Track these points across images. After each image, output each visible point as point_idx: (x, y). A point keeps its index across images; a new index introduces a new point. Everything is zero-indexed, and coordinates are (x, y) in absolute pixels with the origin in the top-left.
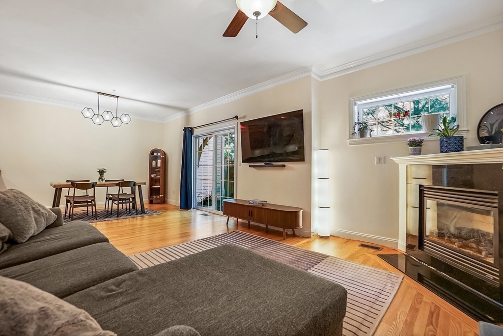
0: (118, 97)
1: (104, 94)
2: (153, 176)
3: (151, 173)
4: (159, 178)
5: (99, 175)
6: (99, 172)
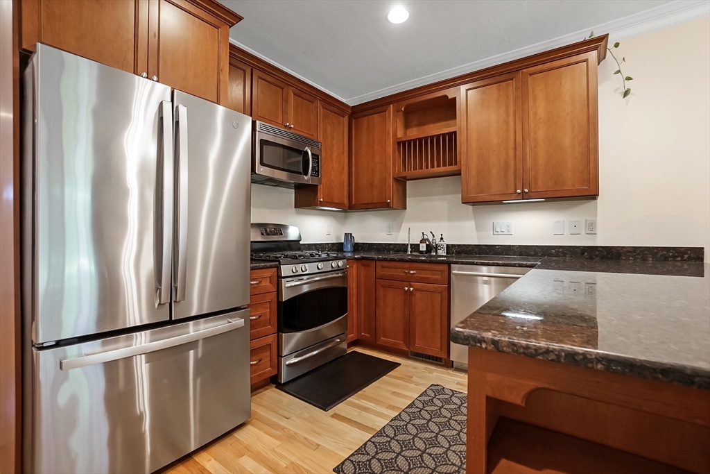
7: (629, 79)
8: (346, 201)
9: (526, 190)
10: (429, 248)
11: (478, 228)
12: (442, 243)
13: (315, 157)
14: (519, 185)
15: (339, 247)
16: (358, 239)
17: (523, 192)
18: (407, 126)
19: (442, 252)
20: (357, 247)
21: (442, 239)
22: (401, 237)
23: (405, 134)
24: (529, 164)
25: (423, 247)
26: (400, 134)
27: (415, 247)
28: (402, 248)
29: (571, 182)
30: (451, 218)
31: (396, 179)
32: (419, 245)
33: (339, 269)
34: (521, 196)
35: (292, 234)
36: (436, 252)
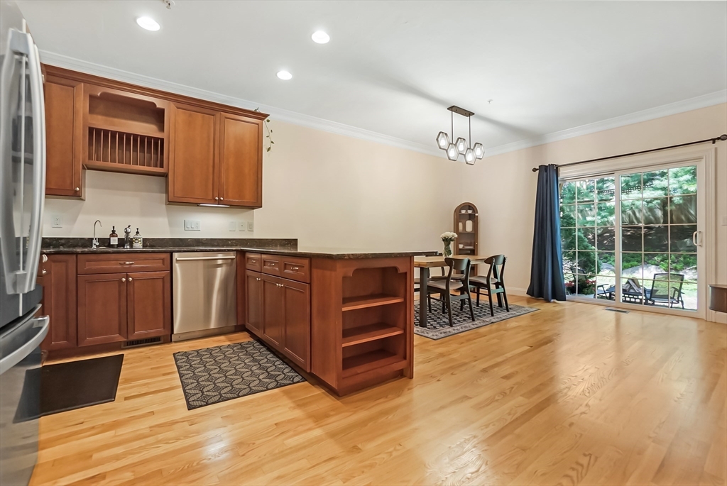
7: (272, 143)
9: (222, 199)
10: (122, 242)
11: (171, 224)
12: (138, 236)
14: (216, 194)
17: (219, 199)
19: (138, 246)
21: (138, 233)
24: (224, 179)
25: (114, 241)
27: (104, 242)
29: (248, 198)
31: (83, 167)
32: (109, 239)
34: (217, 202)
36: (131, 246)
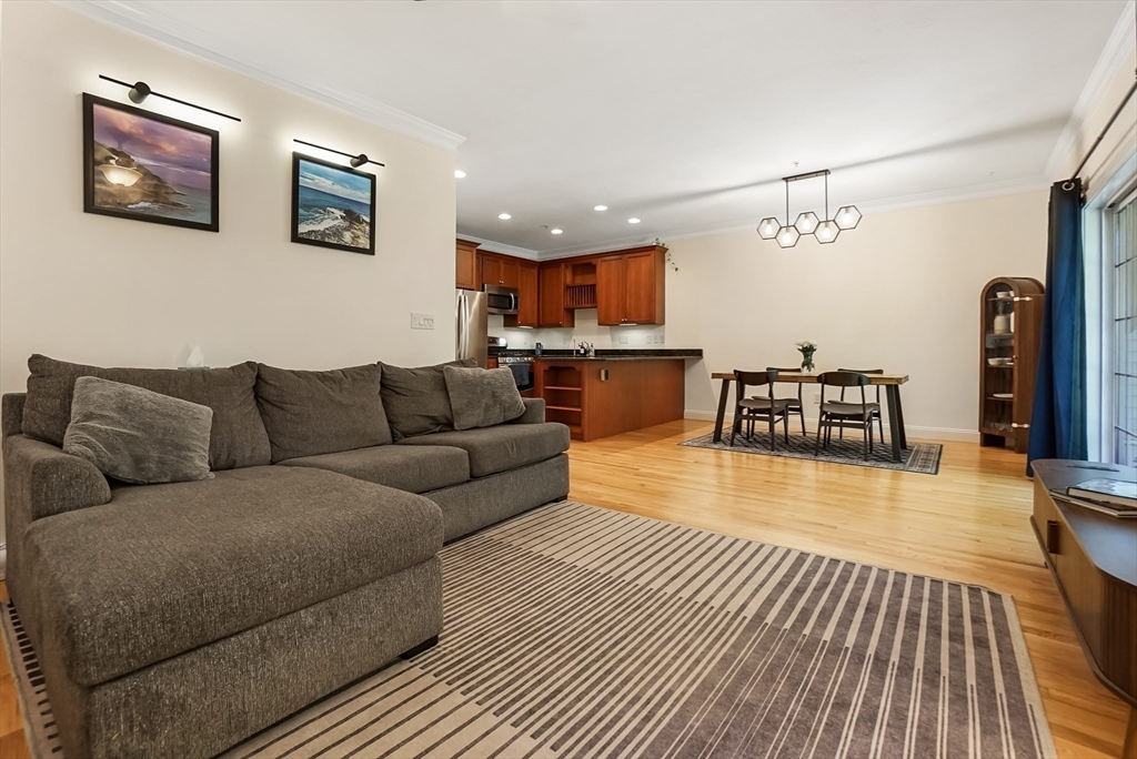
0: (826, 172)
1: (796, 177)
2: (992, 362)
3: (987, 353)
4: (1011, 369)
5: (801, 356)
6: (802, 351)
8: (536, 323)
9: (626, 320)
10: (586, 352)
11: (612, 339)
12: (592, 348)
13: (516, 298)
14: (623, 316)
15: (531, 353)
16: (546, 347)
18: (574, 274)
19: (592, 354)
20: (545, 352)
21: (592, 346)
22: (571, 346)
23: (573, 280)
25: (582, 351)
26: (569, 280)
27: (578, 351)
28: (570, 352)
30: (599, 333)
31: (566, 310)
32: (580, 350)
33: (529, 362)
35: (502, 343)
36: (589, 354)
